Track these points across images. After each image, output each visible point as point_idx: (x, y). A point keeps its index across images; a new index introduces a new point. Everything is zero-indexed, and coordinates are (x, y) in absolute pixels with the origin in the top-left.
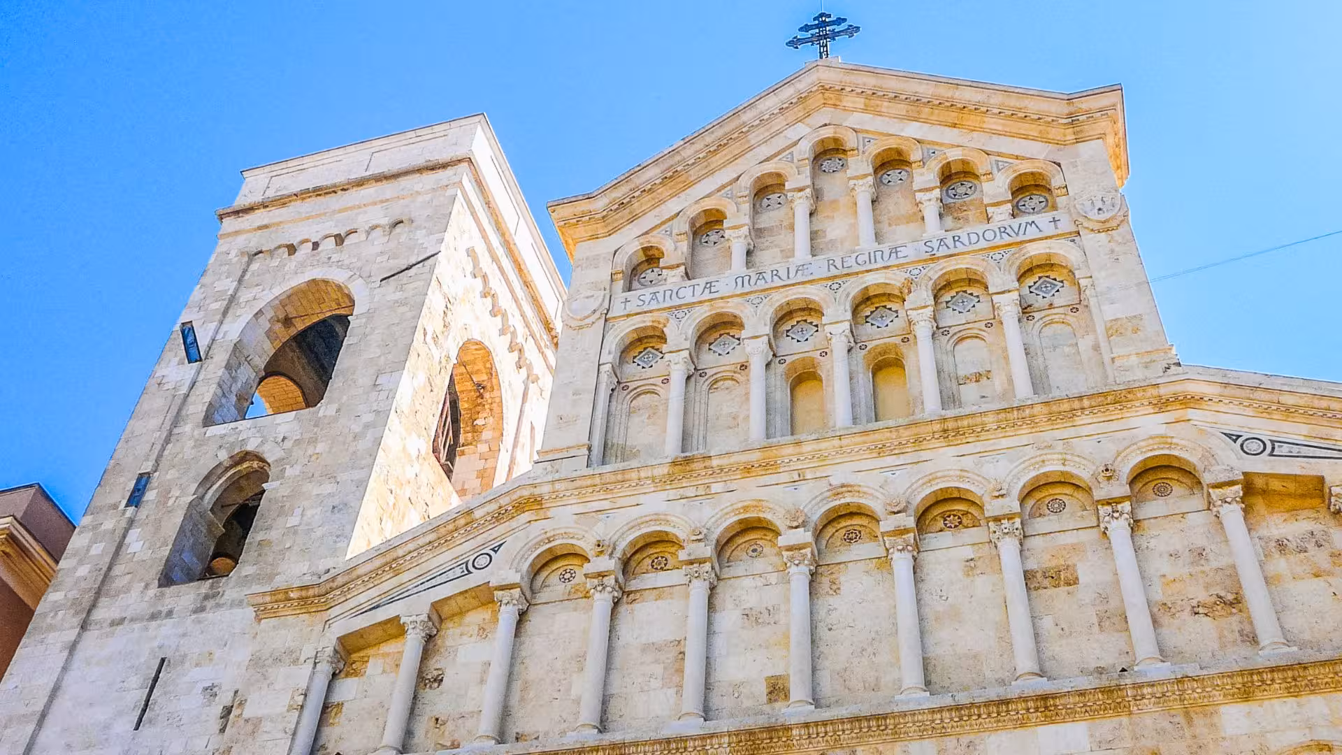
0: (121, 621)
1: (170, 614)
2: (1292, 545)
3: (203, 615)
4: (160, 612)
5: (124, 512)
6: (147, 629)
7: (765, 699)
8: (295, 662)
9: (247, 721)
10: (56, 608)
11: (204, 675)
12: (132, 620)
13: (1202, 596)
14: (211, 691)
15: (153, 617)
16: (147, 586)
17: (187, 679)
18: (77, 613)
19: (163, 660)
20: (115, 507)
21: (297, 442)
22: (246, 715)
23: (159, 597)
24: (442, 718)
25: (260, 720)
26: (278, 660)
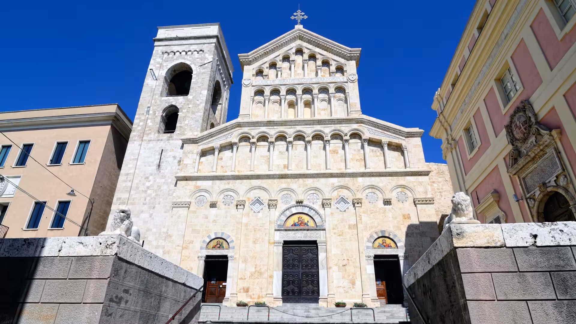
0: (151, 141)
1: (162, 140)
2: (374, 151)
3: (169, 141)
4: (159, 140)
5: (146, 116)
6: (157, 143)
7: (283, 168)
8: (193, 153)
9: (184, 164)
10: (135, 136)
11: (172, 154)
12: (153, 141)
13: (358, 158)
14: (174, 157)
15: (158, 140)
16: (155, 133)
17: (168, 154)
18: (140, 138)
19: (162, 150)
20: (144, 114)
21: (184, 104)
22: (184, 163)
23: (158, 136)
24: (223, 166)
25: (187, 164)
26: (189, 153)
